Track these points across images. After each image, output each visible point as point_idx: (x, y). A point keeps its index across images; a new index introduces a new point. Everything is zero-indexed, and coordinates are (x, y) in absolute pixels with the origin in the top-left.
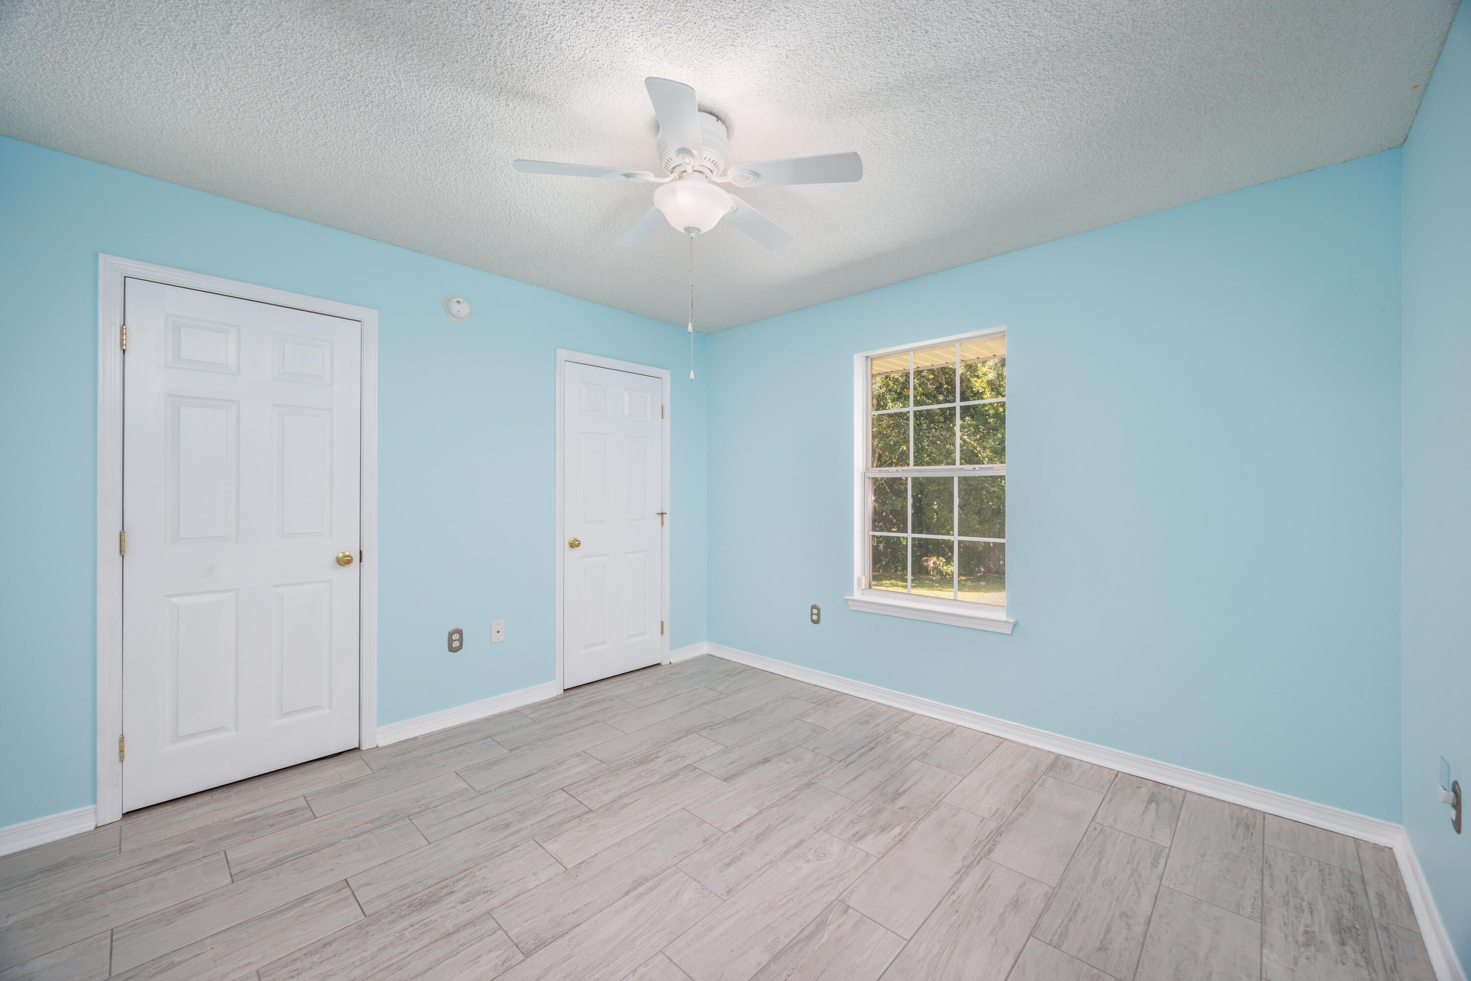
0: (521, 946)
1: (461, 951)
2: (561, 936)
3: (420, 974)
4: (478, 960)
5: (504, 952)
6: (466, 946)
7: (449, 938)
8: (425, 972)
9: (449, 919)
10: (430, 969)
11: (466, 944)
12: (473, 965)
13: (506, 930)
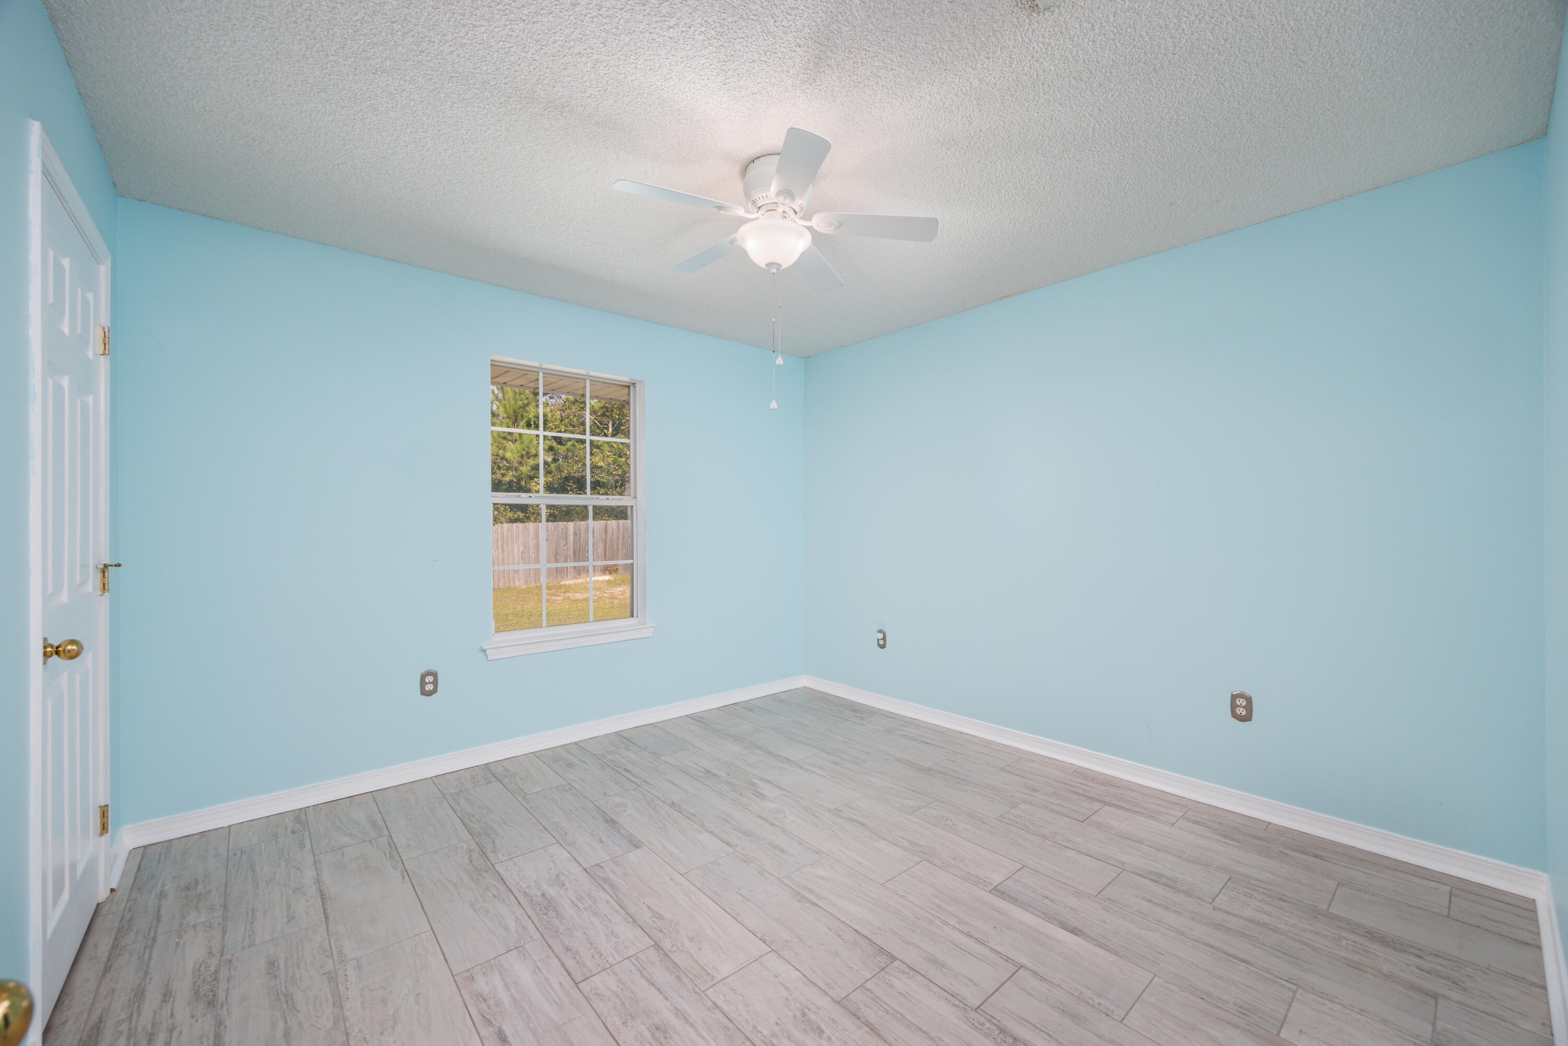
0: (883, 965)
1: (895, 1010)
2: (871, 941)
3: (928, 1036)
4: (905, 994)
5: (893, 976)
6: (887, 1007)
7: (877, 1027)
8: (924, 1032)
9: (849, 1036)
10: (921, 1030)
11: (884, 1009)
12: (910, 995)
13: (864, 981)
